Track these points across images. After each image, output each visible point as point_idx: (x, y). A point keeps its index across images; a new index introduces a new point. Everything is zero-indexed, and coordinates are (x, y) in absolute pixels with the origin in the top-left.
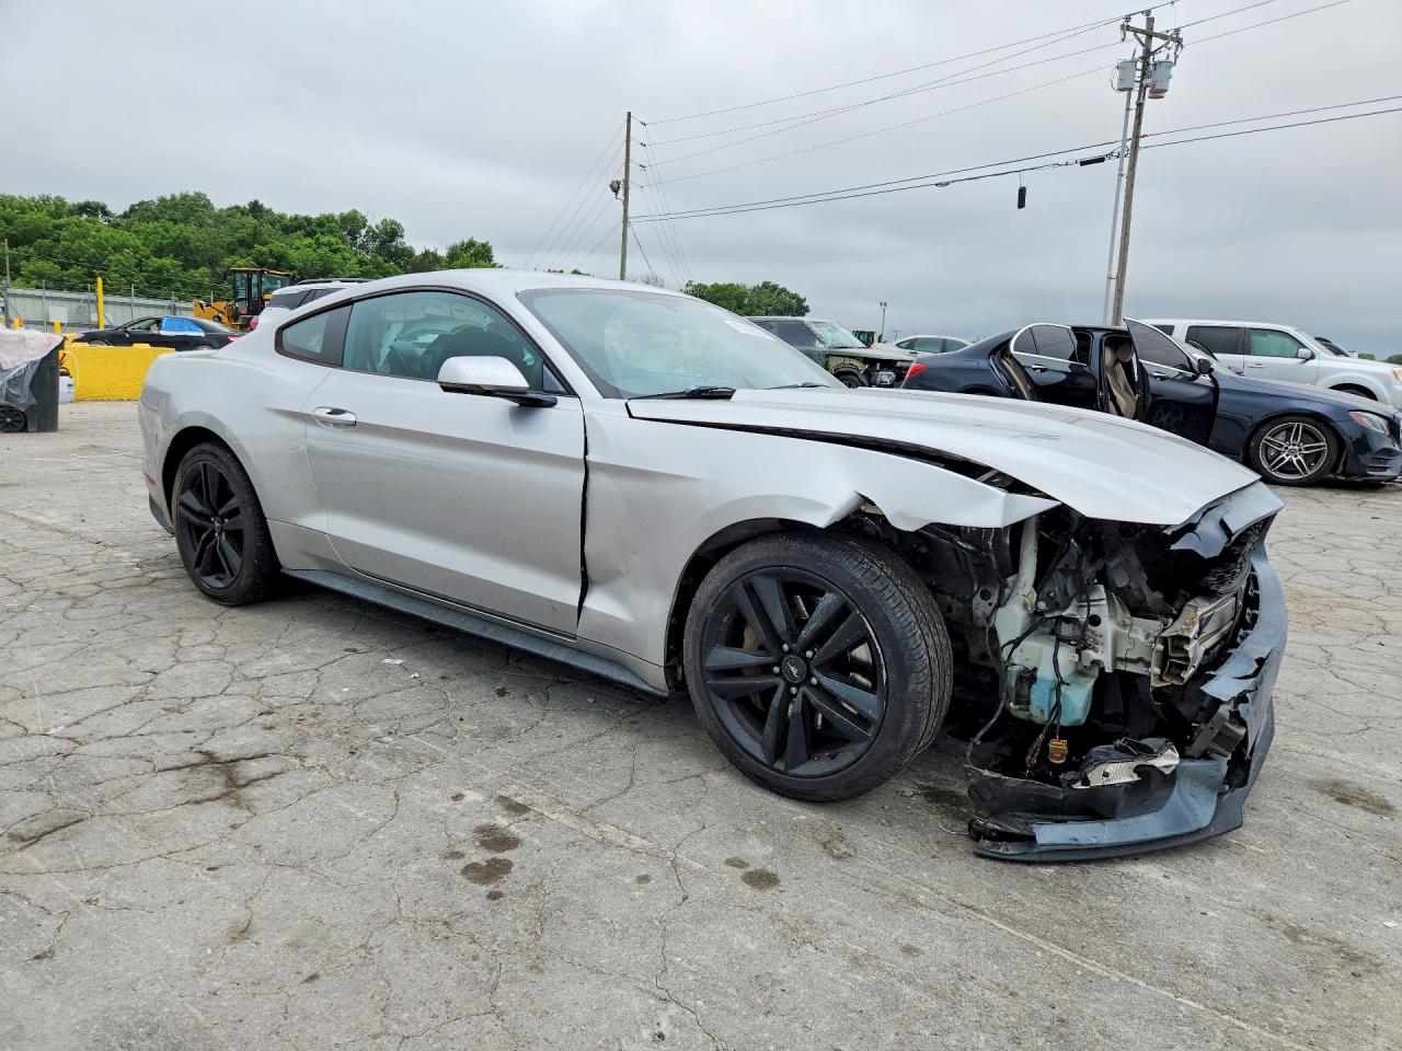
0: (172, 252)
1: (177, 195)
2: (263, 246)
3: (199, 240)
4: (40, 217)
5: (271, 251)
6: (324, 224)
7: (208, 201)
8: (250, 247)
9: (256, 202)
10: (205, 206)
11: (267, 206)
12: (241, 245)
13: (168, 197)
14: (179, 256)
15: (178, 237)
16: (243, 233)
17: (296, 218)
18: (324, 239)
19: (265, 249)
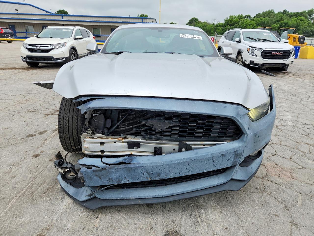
0: (260, 25)
1: (267, 11)
2: (283, 21)
3: (267, 21)
4: (237, 20)
5: (284, 22)
6: (302, 14)
7: (274, 11)
8: (279, 22)
9: (285, 10)
10: (273, 13)
11: (288, 11)
12: (277, 21)
13: (265, 12)
14: (262, 25)
15: (263, 21)
16: (278, 18)
17: (295, 13)
18: (300, 18)
19: (283, 22)
